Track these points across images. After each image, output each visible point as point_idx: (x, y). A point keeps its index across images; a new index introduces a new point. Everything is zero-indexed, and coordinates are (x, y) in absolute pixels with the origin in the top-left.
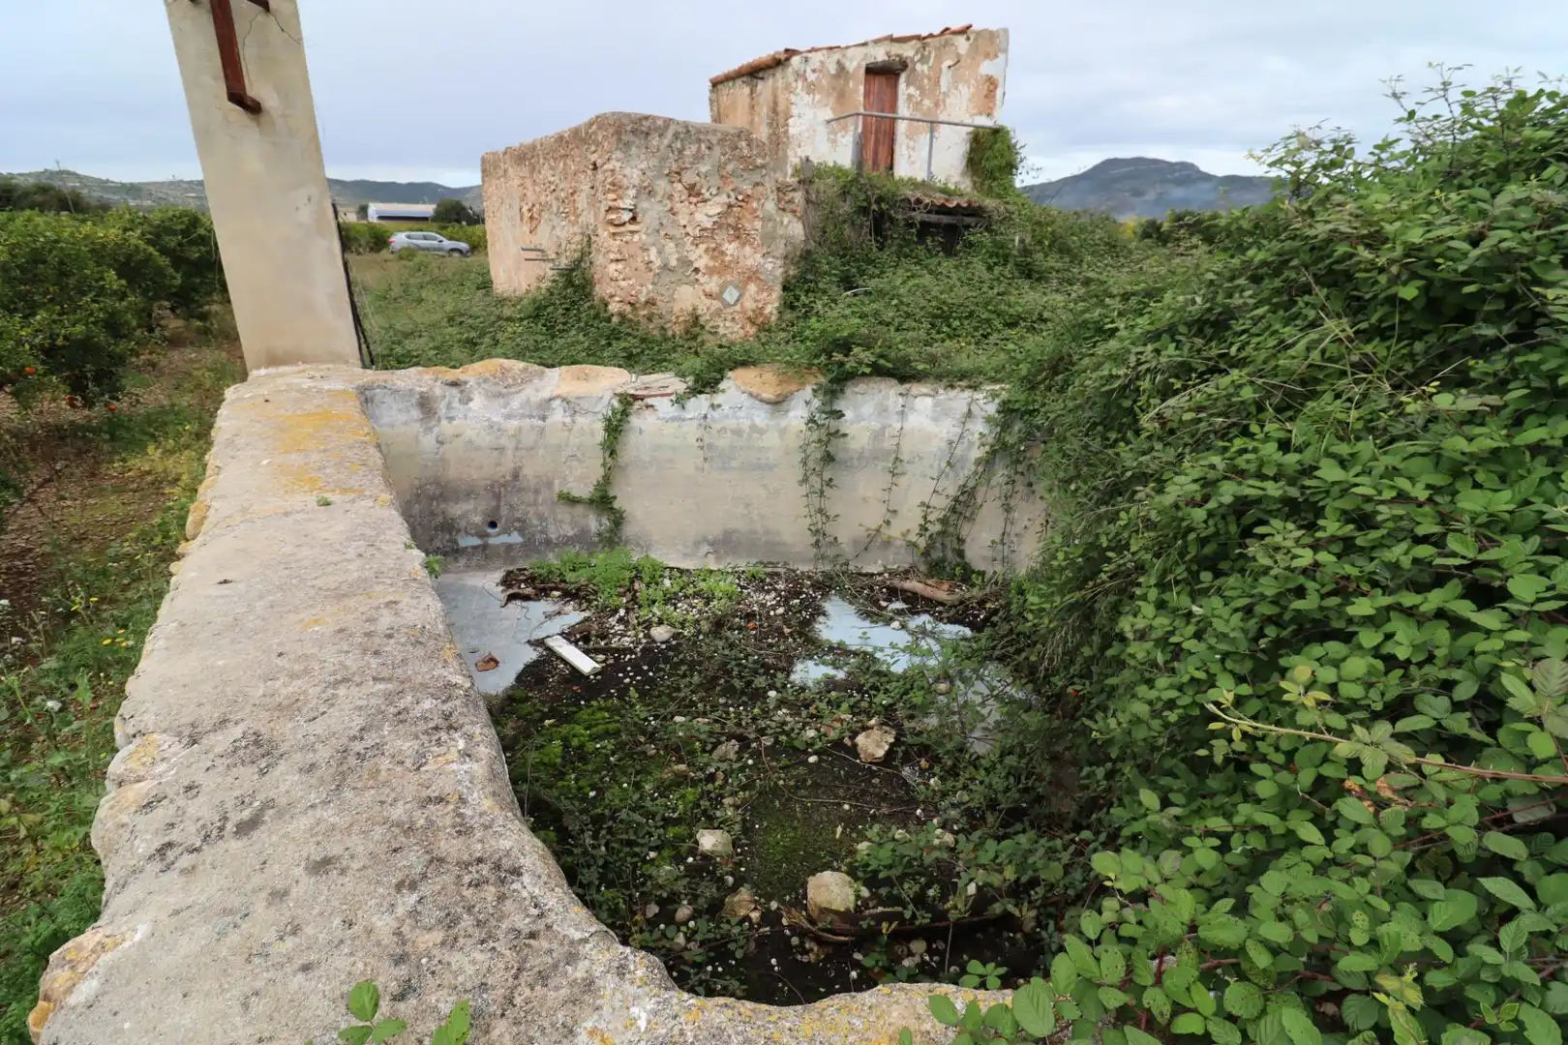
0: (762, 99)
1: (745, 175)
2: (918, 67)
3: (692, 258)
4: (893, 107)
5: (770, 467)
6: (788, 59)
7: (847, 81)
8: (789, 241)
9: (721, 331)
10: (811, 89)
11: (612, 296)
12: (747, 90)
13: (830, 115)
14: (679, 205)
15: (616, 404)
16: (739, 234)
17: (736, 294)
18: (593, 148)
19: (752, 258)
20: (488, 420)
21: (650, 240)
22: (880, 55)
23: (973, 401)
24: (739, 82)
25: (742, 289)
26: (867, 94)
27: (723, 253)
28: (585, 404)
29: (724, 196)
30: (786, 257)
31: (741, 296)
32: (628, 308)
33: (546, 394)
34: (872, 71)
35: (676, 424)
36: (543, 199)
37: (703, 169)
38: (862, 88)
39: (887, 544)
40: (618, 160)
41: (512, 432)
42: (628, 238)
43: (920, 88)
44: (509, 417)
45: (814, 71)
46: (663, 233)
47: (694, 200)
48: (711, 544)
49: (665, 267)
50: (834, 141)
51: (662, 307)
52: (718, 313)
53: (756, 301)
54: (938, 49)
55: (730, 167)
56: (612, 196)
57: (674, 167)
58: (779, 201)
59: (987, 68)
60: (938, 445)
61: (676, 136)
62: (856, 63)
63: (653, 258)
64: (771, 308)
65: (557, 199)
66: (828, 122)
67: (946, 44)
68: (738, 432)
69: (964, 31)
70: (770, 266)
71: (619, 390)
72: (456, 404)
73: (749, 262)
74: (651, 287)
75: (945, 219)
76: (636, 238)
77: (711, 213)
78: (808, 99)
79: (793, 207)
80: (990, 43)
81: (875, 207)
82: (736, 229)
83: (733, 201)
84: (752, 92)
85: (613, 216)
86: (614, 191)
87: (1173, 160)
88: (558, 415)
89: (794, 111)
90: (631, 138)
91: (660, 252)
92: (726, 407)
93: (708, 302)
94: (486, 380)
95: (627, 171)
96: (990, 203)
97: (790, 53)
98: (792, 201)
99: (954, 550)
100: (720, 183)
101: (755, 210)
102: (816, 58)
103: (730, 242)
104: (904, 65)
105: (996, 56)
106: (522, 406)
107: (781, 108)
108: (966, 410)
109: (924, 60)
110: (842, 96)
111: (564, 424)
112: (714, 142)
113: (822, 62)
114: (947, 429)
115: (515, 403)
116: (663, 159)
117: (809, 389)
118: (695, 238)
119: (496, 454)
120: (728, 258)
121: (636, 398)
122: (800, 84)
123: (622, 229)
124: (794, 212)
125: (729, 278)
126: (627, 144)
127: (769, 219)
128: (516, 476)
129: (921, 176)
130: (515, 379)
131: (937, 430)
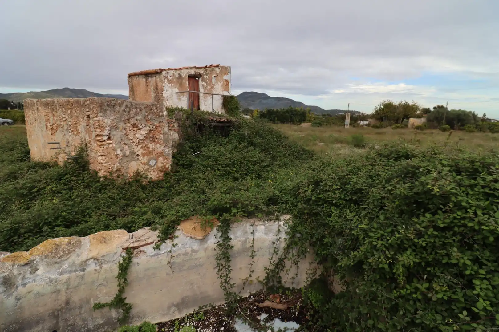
0: (151, 84)
1: (156, 119)
2: (205, 76)
3: (136, 151)
4: (198, 89)
5: (201, 266)
6: (161, 72)
7: (182, 80)
8: (173, 140)
9: (150, 176)
10: (170, 82)
11: (100, 170)
12: (144, 80)
13: (177, 91)
14: (129, 132)
15: (124, 254)
16: (154, 140)
17: (154, 162)
18: (87, 110)
19: (160, 148)
20: (50, 278)
21: (118, 146)
22: (192, 72)
23: (279, 226)
24: (140, 77)
25: (156, 159)
26: (189, 84)
27: (148, 148)
28: (107, 258)
29: (148, 127)
30: (173, 146)
31: (156, 162)
32: (108, 174)
33: (84, 257)
34: (191, 77)
35: (156, 257)
36: (58, 123)
37: (139, 118)
38: (187, 82)
39: (251, 283)
40: (101, 116)
41: (65, 281)
42: (107, 146)
43: (206, 83)
44: (61, 274)
45: (171, 76)
46: (122, 143)
47: (135, 129)
48: (176, 306)
49: (124, 156)
50: (180, 99)
51: (123, 171)
52: (148, 170)
53: (163, 163)
54: (210, 71)
55: (149, 117)
56: (99, 130)
57: (126, 118)
58: (169, 127)
59: (225, 77)
60: (268, 243)
61: (127, 106)
62: (185, 74)
63: (119, 153)
64: (169, 166)
65: (67, 124)
66: (177, 93)
67: (213, 70)
68: (186, 254)
69: (218, 66)
70: (167, 150)
71: (125, 246)
72: (28, 275)
73: (159, 150)
74: (118, 164)
75: (220, 125)
76: (111, 146)
77: (143, 133)
78: (169, 85)
79: (174, 128)
80: (226, 70)
81: (199, 123)
82: (153, 138)
83: (151, 128)
84: (146, 81)
85: (100, 138)
86: (100, 128)
87: (261, 93)
88: (92, 266)
89: (165, 89)
90: (107, 108)
91: (121, 150)
92: (180, 245)
93: (143, 166)
94: (46, 257)
95: (106, 120)
96: (233, 119)
97: (162, 70)
98: (173, 127)
99: (277, 282)
100: (145, 122)
101: (161, 131)
102: (171, 72)
103: (151, 144)
104: (200, 76)
105: (228, 74)
106: (70, 266)
107: (159, 87)
108: (277, 229)
109: (207, 74)
110: (181, 85)
111: (96, 270)
112: (143, 108)
113: (173, 74)
114: (271, 237)
115: (66, 266)
116: (122, 114)
117: (215, 230)
118: (136, 143)
119: (54, 295)
120: (151, 149)
121: (134, 248)
122: (166, 80)
123: (104, 143)
124: (174, 130)
125: (151, 156)
126: (105, 110)
127: (165, 134)
128: (67, 303)
129: (210, 110)
130: (64, 252)
131: (267, 238)
